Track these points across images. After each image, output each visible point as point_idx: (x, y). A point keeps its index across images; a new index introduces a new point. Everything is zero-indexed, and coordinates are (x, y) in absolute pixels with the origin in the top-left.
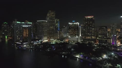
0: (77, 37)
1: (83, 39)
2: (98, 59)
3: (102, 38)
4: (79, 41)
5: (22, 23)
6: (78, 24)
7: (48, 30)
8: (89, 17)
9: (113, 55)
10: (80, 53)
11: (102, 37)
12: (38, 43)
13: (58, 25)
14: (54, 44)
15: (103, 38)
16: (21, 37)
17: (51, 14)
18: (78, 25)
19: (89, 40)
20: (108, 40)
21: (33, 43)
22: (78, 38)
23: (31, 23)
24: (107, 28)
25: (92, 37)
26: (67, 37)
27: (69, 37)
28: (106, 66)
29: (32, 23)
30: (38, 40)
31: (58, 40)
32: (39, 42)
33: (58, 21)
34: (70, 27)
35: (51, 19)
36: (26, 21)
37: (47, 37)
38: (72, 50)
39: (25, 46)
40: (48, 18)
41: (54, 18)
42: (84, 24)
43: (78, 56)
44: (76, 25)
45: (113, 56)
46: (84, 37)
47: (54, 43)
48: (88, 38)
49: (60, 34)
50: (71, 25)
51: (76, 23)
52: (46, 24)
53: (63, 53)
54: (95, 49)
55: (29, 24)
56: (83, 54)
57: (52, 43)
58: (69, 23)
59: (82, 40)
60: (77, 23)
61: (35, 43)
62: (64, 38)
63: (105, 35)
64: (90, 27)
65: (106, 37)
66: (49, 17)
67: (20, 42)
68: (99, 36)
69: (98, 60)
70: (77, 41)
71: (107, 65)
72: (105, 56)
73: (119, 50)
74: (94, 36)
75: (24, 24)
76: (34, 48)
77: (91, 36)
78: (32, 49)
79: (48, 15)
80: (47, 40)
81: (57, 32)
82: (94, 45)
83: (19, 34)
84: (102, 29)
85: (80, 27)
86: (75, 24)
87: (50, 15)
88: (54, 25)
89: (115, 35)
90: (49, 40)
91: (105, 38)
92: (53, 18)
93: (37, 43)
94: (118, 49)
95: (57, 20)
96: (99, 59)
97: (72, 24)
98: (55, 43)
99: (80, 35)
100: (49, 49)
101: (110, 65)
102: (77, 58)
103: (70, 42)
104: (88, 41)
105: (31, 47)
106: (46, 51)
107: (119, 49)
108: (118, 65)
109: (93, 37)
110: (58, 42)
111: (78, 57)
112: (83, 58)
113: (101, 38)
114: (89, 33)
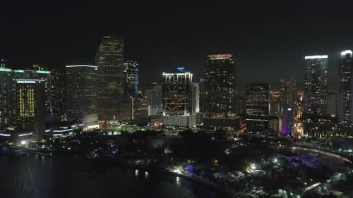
0: (187, 114)
1: (205, 121)
2: (233, 176)
3: (255, 117)
4: (194, 126)
5: (16, 71)
6: (188, 75)
7: (99, 95)
8: (219, 57)
9: (276, 164)
10: (186, 161)
11: (255, 113)
12: (68, 132)
13: (133, 79)
14: (118, 135)
15: (259, 117)
16: (13, 115)
17: (110, 47)
18: (188, 79)
19: (219, 122)
20: (271, 122)
21: (51, 134)
22: (190, 118)
23: (48, 72)
24: (267, 88)
25: (229, 115)
26: (159, 114)
27: (164, 114)
28: (250, 194)
29: (52, 74)
30: (69, 124)
31: (131, 123)
32: (71, 131)
33: (135, 68)
34: (167, 87)
35: (109, 59)
36: (34, 66)
37: (97, 115)
38: (166, 151)
39: (23, 143)
40: (102, 58)
41: (119, 57)
42: (205, 77)
43: (178, 171)
44: (184, 79)
45: (275, 167)
46: (206, 115)
47: (115, 133)
48: (219, 116)
49: (136, 107)
50: (168, 79)
51: (183, 74)
52: (95, 76)
53: (138, 161)
54: (232, 150)
55: (40, 76)
56: (194, 165)
57: (110, 134)
58: (164, 74)
59: (202, 124)
60: (186, 74)
61: (58, 134)
62: (150, 119)
63: (262, 108)
64: (223, 85)
65: (266, 112)
66: (106, 56)
67: (8, 132)
68: (249, 112)
69: (233, 178)
70: (188, 127)
71: (253, 193)
72: (253, 169)
73: (296, 151)
74: (233, 111)
75: (21, 76)
76: (51, 148)
77: (226, 111)
78: (45, 153)
79: (102, 47)
80: (97, 124)
81: (129, 102)
82: (232, 137)
83: (6, 107)
84: (256, 90)
85: (197, 85)
86: (180, 77)
87: (108, 49)
88: (118, 80)
89: (290, 109)
90: (105, 125)
91: (262, 118)
92: (116, 57)
93: (64, 133)
94: (294, 148)
95: (132, 63)
96: (236, 175)
97: (172, 78)
98: (119, 133)
99: (198, 110)
100: (96, 152)
101: (261, 191)
102: (176, 175)
103: (167, 131)
104: (216, 125)
105: (43, 147)
106: (88, 157)
107: (296, 146)
108: (280, 191)
109: (231, 115)
110: (129, 131)
111: (180, 173)
112: (193, 176)
113: (251, 117)
114: (220, 103)
